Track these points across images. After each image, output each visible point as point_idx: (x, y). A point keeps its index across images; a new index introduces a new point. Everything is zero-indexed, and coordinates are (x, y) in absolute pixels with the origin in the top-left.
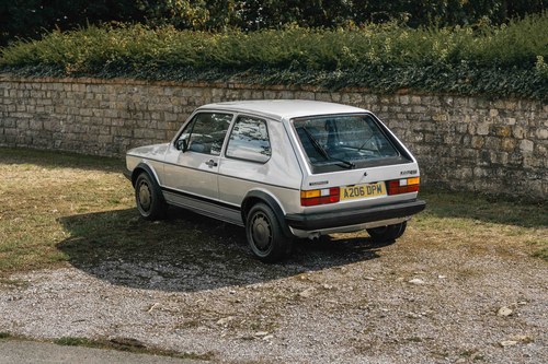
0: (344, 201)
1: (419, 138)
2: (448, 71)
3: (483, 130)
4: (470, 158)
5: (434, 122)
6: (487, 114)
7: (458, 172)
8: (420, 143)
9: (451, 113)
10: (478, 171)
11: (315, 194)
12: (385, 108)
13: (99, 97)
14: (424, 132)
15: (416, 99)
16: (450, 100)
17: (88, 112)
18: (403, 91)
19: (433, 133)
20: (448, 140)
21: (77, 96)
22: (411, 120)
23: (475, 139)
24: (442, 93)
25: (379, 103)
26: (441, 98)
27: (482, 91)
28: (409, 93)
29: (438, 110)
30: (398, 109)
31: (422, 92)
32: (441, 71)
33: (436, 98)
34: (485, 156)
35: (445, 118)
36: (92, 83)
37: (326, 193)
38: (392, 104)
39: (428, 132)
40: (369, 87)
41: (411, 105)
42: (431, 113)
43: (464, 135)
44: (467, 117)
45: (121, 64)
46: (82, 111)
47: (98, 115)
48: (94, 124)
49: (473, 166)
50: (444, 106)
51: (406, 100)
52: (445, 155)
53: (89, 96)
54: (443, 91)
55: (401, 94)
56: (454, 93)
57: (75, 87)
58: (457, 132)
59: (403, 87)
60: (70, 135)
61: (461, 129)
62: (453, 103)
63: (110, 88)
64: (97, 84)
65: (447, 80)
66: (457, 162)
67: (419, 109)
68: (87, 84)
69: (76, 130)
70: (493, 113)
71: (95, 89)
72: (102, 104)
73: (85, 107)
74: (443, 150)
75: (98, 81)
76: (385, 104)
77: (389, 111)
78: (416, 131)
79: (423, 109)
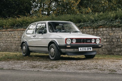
1: (105, 41)
2: (113, 21)
4: (120, 45)
5: (110, 35)
7: (117, 50)
8: (105, 42)
9: (114, 32)
12: (95, 32)
13: (13, 35)
14: (107, 38)
15: (104, 29)
16: (114, 29)
17: (9, 39)
18: (101, 27)
19: (109, 39)
20: (114, 40)
21: (6, 35)
22: (103, 35)
23: (121, 39)
25: (94, 31)
30: (99, 32)
31: (106, 27)
33: (110, 28)
35: (113, 34)
36: (11, 31)
38: (97, 31)
39: (108, 38)
40: (91, 26)
41: (103, 31)
42: (109, 33)
43: (118, 38)
44: (119, 33)
45: (19, 25)
46: (8, 39)
47: (12, 40)
48: (11, 43)
49: (121, 48)
50: (112, 30)
51: (101, 29)
52: (113, 45)
53: (10, 35)
54: (112, 26)
55: (100, 28)
56: (115, 26)
57: (6, 32)
59: (101, 26)
60: (4, 47)
61: (117, 37)
62: (115, 29)
63: (16, 32)
64: (12, 31)
65: (113, 23)
66: (116, 47)
67: (105, 32)
68: (9, 31)
69: (6, 45)
71: (12, 33)
72: (14, 37)
73: (9, 38)
74: (112, 43)
75: (13, 30)
76: (95, 31)
77: (97, 33)
78: (104, 39)
79: (106, 32)
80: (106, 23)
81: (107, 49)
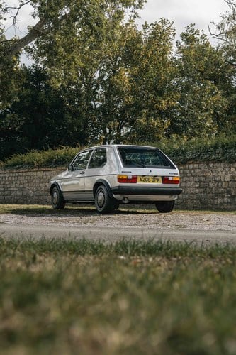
0: (139, 184)
1: (197, 185)
2: (212, 151)
3: (228, 179)
4: (222, 193)
5: (204, 176)
6: (230, 170)
7: (216, 201)
8: (197, 188)
9: (212, 172)
10: (226, 199)
11: (125, 177)
14: (200, 182)
15: (196, 166)
16: (212, 165)
17: (43, 185)
18: (190, 162)
19: (204, 182)
20: (211, 185)
21: (39, 178)
22: (194, 177)
23: (224, 183)
24: (208, 161)
26: (208, 164)
27: (226, 158)
28: (193, 163)
29: (206, 170)
30: (188, 171)
31: (198, 162)
32: (208, 151)
33: (205, 164)
34: (229, 192)
35: (210, 174)
36: (46, 171)
37: (130, 177)
39: (202, 182)
41: (194, 169)
42: (203, 172)
43: (218, 182)
44: (220, 173)
46: (41, 185)
49: (223, 197)
50: (209, 168)
51: (191, 166)
52: (210, 193)
53: (45, 177)
54: (208, 160)
55: (189, 164)
56: (214, 161)
57: (38, 173)
58: (215, 181)
59: (190, 160)
60: (35, 197)
61: (217, 179)
63: (54, 172)
64: (48, 171)
65: (210, 155)
66: (216, 196)
67: (197, 171)
68: (44, 171)
69: (38, 194)
70: (233, 169)
71: (47, 174)
73: (43, 183)
74: (208, 190)
78: (196, 182)
79: (199, 170)
80: (199, 156)
81: (200, 200)
